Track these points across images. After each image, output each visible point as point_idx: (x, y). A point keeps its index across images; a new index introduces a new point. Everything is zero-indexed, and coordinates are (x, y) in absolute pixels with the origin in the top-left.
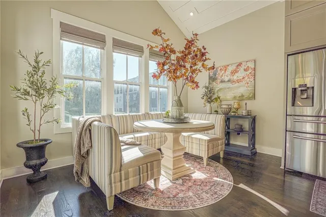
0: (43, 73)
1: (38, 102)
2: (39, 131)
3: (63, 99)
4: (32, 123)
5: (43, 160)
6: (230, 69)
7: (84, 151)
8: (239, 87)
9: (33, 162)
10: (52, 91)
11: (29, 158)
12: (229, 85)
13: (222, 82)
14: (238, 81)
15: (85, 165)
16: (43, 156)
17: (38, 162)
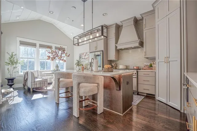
0: (14, 58)
1: (12, 66)
2: (12, 75)
3: (20, 65)
4: (10, 72)
5: (13, 83)
6: (85, 54)
7: (26, 79)
8: (86, 61)
9: (10, 84)
10: (16, 63)
11: (8, 82)
12: (84, 60)
13: (82, 59)
14: (86, 59)
15: (26, 83)
16: (13, 82)
17: (12, 84)
